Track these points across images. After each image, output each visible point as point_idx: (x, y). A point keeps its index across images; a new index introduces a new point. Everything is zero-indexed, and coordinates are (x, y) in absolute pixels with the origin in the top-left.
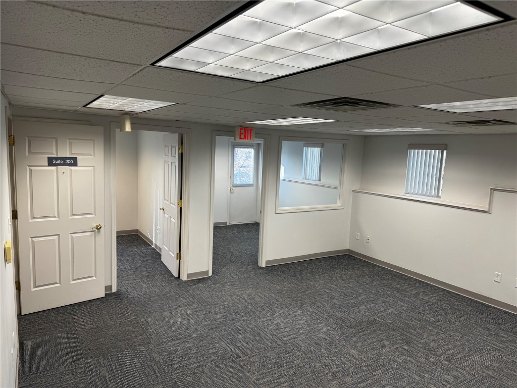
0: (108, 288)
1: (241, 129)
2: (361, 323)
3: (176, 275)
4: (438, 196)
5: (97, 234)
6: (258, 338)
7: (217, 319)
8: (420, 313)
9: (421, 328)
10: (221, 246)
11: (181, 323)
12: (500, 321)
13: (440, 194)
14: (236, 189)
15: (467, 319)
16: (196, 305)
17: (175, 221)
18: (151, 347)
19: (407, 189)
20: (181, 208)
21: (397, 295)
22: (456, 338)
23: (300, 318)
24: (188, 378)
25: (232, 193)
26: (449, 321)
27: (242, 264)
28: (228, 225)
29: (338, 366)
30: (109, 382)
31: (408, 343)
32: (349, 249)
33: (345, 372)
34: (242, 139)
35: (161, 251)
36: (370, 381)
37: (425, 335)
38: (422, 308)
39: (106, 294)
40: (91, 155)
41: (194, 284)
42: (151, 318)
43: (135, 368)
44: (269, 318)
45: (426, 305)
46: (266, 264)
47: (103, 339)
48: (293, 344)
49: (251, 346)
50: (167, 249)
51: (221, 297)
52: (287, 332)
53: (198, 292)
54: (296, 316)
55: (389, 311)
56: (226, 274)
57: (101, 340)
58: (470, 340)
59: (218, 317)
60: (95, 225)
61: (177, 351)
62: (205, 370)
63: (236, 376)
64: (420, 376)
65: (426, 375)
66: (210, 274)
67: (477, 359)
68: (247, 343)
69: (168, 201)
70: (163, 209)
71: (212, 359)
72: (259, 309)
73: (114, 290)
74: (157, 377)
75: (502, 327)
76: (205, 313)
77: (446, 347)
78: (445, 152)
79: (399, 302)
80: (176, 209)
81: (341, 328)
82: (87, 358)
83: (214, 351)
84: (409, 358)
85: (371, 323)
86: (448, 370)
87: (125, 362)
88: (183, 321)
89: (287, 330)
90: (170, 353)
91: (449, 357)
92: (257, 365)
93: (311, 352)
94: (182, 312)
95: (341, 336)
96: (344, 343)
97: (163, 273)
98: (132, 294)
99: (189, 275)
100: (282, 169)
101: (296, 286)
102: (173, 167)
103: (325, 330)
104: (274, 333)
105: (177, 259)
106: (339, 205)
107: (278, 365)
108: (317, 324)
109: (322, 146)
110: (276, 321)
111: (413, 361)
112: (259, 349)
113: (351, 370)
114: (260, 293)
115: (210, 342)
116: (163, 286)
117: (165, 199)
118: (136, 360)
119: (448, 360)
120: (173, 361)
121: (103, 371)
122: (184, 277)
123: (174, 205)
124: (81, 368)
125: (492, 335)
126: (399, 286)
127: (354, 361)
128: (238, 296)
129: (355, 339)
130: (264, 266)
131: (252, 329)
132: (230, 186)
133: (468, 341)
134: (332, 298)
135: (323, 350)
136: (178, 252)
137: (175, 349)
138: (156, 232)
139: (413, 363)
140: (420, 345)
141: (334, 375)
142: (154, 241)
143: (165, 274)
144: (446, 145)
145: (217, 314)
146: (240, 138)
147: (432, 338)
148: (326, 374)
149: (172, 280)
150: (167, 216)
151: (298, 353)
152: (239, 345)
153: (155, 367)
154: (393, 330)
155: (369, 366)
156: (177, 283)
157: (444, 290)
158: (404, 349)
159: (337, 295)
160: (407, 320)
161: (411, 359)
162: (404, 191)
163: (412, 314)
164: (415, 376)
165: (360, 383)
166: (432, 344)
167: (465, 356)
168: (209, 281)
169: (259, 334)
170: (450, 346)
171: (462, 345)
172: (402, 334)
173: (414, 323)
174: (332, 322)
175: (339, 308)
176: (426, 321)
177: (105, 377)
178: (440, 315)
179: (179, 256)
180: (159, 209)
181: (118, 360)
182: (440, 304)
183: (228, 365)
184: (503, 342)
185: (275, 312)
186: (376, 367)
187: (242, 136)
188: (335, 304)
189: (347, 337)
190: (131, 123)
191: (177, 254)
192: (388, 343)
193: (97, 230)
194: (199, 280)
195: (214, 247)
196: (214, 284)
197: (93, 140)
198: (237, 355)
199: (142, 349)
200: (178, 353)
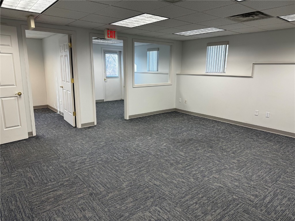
0: (30, 133)
1: (108, 31)
2: (184, 140)
3: (74, 125)
4: (224, 72)
5: (19, 98)
6: (126, 151)
7: (101, 144)
8: (216, 134)
9: (217, 140)
10: (101, 111)
11: (79, 148)
12: (259, 135)
13: (225, 71)
14: (108, 80)
15: (241, 135)
16: (88, 139)
17: (70, 92)
18: (60, 160)
19: (207, 70)
20: (73, 84)
21: (203, 127)
22: (237, 143)
23: (150, 140)
24: (85, 173)
25: (106, 82)
26: (232, 137)
27: (115, 119)
28: (105, 101)
29: (173, 160)
30: (33, 180)
31: (211, 147)
32: (175, 108)
33: (178, 163)
34: (109, 37)
35: (63, 114)
36: (192, 166)
37: (220, 143)
38: (217, 132)
39: (29, 137)
40: (10, 46)
41: (86, 129)
42: (59, 147)
43: (50, 171)
44: (133, 142)
45: (220, 130)
46: (129, 118)
47: (29, 159)
48: (147, 152)
49: (123, 155)
50: (67, 111)
51: (103, 134)
52: (143, 147)
53: (88, 133)
54: (148, 140)
55: (199, 134)
56: (105, 124)
57: (27, 159)
58: (244, 144)
59: (102, 143)
60: (17, 93)
61: (77, 161)
62: (95, 168)
63: (114, 170)
64: (219, 161)
65: (222, 161)
66: (96, 124)
67: (248, 152)
68: (120, 154)
69: (64, 81)
70: (62, 87)
71: (99, 163)
72: (126, 138)
73: (34, 134)
74: (65, 175)
75: (260, 137)
76: (93, 142)
77: (232, 148)
78: (228, 45)
79: (205, 130)
80: (70, 85)
81: (174, 143)
82: (18, 169)
83: (100, 159)
84: (212, 154)
85: (190, 140)
86: (234, 158)
87: (44, 169)
88: (80, 147)
89: (143, 146)
90: (73, 162)
91: (233, 152)
92: (127, 164)
93: (158, 155)
94: (79, 143)
95: (174, 147)
96: (176, 150)
97: (66, 125)
98: (47, 136)
99: (82, 125)
100: (135, 66)
101: (147, 127)
102: (66, 58)
103: (165, 144)
104: (136, 148)
105: (74, 115)
106: (169, 82)
107: (139, 162)
108: (160, 142)
109: (158, 49)
110: (137, 143)
111: (215, 155)
112: (127, 156)
113: (181, 161)
114: (127, 131)
115: (98, 155)
116: (66, 131)
117: (63, 81)
118: (51, 167)
119: (233, 153)
120: (75, 166)
121: (29, 175)
122: (79, 126)
123: (69, 82)
124: (14, 174)
125: (255, 141)
126: (204, 123)
127: (182, 157)
128: (113, 133)
129: (181, 147)
130: (128, 118)
131: (122, 147)
132: (104, 77)
133: (243, 144)
134: (168, 130)
135: (165, 154)
136: (74, 111)
137: (76, 160)
138: (59, 103)
139: (214, 156)
140: (218, 148)
141: (172, 164)
142: (58, 110)
143: (67, 126)
144: (228, 41)
145: (101, 142)
146: (108, 37)
147: (224, 144)
148: (167, 164)
149: (71, 128)
150: (65, 91)
151: (150, 156)
152: (116, 155)
153: (63, 170)
154: (202, 142)
155: (191, 159)
156: (74, 129)
157: (228, 123)
158: (210, 150)
159: (170, 129)
160: (209, 137)
161: (213, 154)
162: (205, 71)
163: (212, 135)
164: (216, 162)
165: (186, 167)
166: (224, 147)
167: (242, 151)
168: (95, 128)
169: (127, 150)
170: (234, 147)
171: (240, 146)
172: (207, 144)
173: (213, 139)
174: (168, 141)
175: (172, 134)
176: (220, 137)
177: (30, 177)
178: (227, 134)
179: (75, 114)
180: (60, 87)
181: (39, 168)
182: (226, 129)
183: (109, 165)
184: (261, 144)
185: (136, 139)
186: (195, 159)
187: (109, 36)
188: (170, 133)
189: (177, 147)
190: (35, 22)
191: (74, 112)
192: (200, 148)
193: (18, 96)
194: (89, 127)
195: (97, 112)
196: (98, 128)
197: (10, 36)
198: (115, 160)
199: (54, 162)
200: (78, 162)
